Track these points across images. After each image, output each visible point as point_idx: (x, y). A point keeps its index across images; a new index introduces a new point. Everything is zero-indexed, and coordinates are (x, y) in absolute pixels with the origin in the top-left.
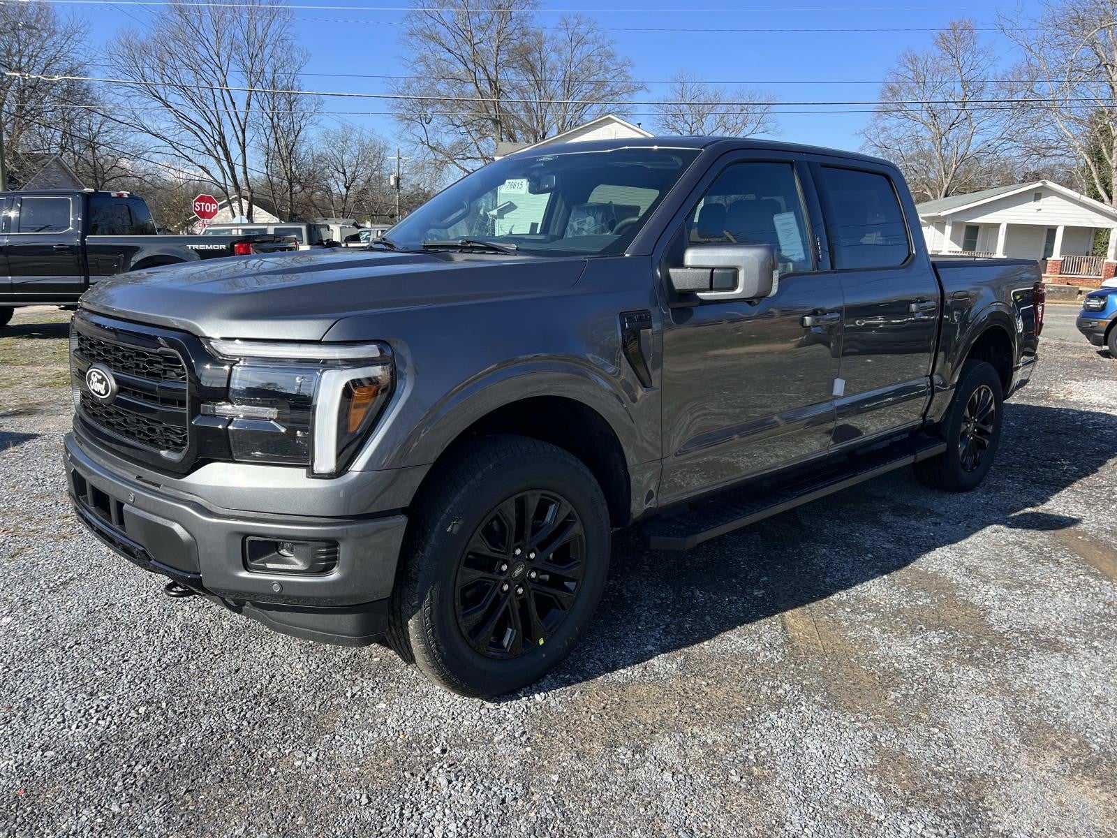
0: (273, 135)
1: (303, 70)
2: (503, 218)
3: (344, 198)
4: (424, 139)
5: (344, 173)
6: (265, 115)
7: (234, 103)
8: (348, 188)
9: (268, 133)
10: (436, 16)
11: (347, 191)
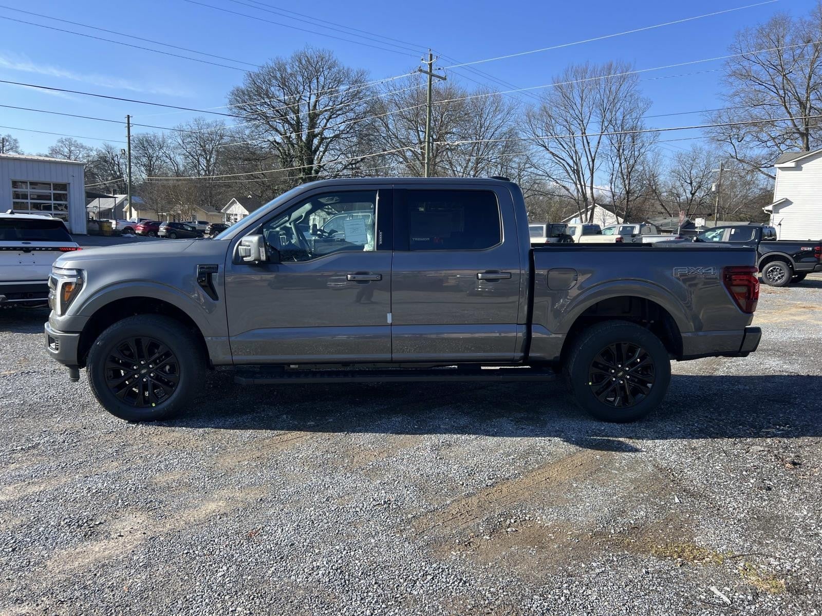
0: (618, 161)
1: (646, 114)
2: (778, 213)
3: (689, 202)
4: (734, 154)
5: (691, 183)
6: (613, 148)
7: (588, 143)
8: (693, 194)
9: (614, 160)
10: (753, 58)
11: (693, 196)
